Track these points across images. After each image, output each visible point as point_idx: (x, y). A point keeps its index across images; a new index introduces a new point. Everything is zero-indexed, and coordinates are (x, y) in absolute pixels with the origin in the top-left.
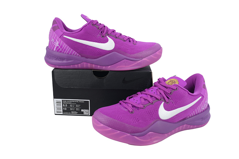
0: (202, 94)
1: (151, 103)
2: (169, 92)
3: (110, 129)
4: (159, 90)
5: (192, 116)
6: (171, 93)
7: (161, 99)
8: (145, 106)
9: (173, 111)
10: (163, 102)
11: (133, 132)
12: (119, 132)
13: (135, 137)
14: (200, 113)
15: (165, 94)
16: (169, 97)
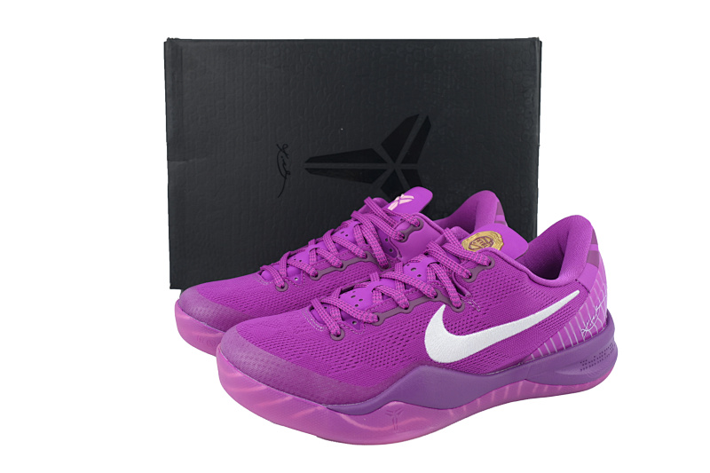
0: (583, 282)
1: (404, 306)
2: (464, 275)
3: (264, 387)
4: (435, 266)
5: (546, 354)
6: (470, 277)
7: (436, 297)
8: (382, 316)
9: (474, 334)
10: (443, 307)
11: (334, 401)
12: (290, 397)
13: (342, 415)
14: (575, 344)
15: (451, 278)
16: (463, 289)
